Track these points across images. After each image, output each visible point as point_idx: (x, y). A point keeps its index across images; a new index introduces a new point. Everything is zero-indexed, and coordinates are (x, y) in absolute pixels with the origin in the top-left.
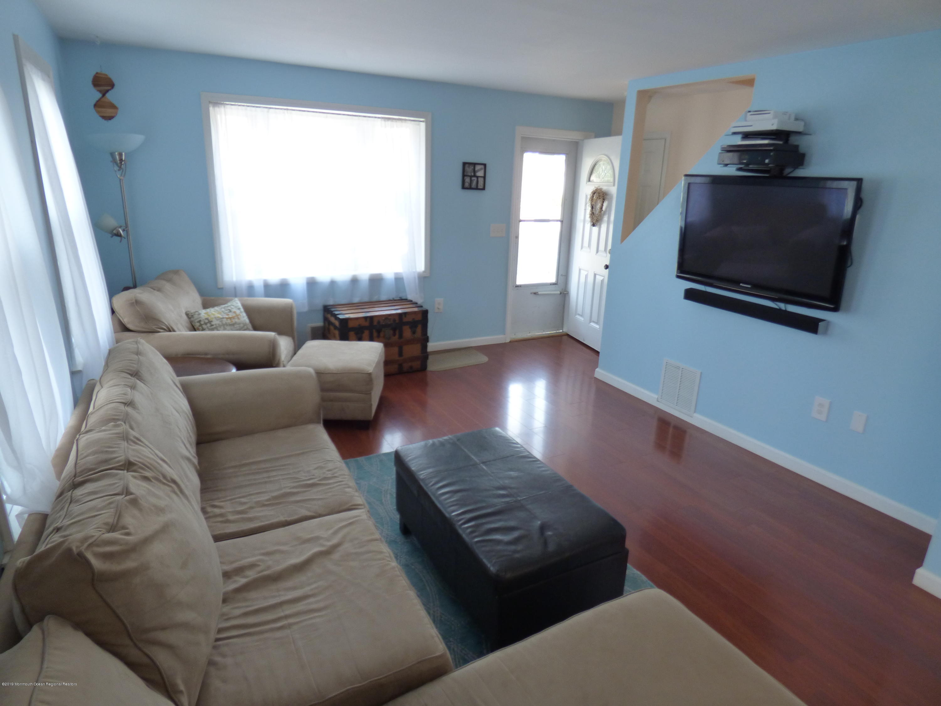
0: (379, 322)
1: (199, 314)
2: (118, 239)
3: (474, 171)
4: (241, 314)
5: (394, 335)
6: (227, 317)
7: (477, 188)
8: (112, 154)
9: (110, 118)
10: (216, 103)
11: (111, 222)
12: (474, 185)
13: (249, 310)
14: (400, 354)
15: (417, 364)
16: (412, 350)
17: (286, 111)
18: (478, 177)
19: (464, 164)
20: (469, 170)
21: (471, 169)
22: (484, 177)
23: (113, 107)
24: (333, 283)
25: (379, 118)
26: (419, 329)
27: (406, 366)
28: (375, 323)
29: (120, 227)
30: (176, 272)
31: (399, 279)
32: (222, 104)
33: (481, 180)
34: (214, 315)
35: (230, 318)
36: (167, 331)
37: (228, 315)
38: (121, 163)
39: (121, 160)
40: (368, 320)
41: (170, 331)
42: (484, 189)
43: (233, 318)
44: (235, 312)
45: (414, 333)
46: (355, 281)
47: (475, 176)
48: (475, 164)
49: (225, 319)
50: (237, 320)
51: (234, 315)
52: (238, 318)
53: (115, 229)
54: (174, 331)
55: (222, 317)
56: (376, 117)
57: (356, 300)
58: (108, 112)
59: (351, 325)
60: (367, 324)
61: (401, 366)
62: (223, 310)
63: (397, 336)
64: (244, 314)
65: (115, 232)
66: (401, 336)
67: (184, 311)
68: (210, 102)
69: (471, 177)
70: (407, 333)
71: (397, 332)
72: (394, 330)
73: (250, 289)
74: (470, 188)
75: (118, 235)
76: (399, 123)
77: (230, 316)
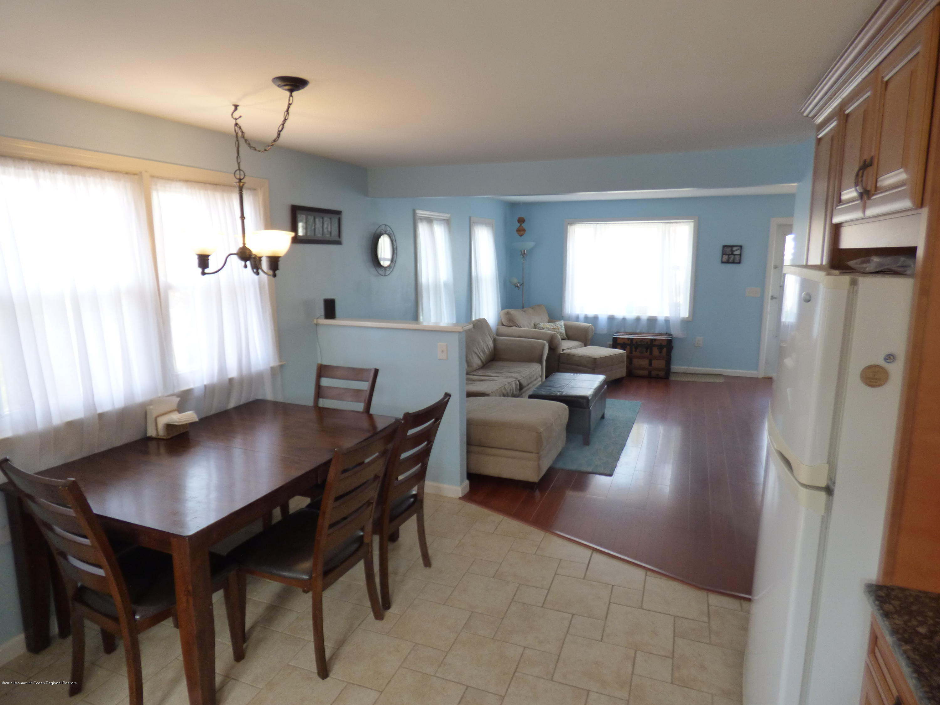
0: (636, 342)
1: (540, 325)
2: (517, 288)
3: (732, 251)
4: (561, 328)
5: (646, 352)
6: (553, 328)
7: (733, 262)
8: (521, 251)
9: (521, 236)
10: (571, 224)
11: (515, 281)
12: (731, 260)
13: (566, 327)
14: (650, 364)
15: (662, 374)
16: (659, 364)
17: (606, 224)
18: (735, 255)
19: (724, 246)
20: (728, 250)
21: (729, 250)
22: (740, 255)
23: (524, 230)
24: (624, 319)
25: (661, 223)
26: (664, 350)
27: (654, 373)
28: (634, 342)
29: (518, 283)
30: (539, 306)
31: (667, 321)
32: (574, 224)
33: (737, 258)
34: (546, 326)
35: (554, 329)
36: (517, 327)
37: (553, 327)
38: (524, 254)
39: (524, 253)
40: (630, 340)
41: (519, 327)
42: (739, 263)
43: (556, 329)
44: (558, 327)
45: (660, 352)
46: (638, 319)
47: (732, 254)
48: (732, 246)
49: (551, 329)
50: (557, 330)
51: (557, 327)
52: (558, 330)
53: (516, 284)
54: (521, 327)
55: (550, 327)
56: (659, 223)
57: (638, 331)
58: (522, 233)
59: (619, 341)
60: (629, 342)
61: (650, 372)
62: (552, 324)
63: (648, 353)
64: (564, 328)
65: (516, 285)
66: (651, 353)
67: (533, 322)
68: (568, 224)
69: (729, 255)
70: (656, 351)
71: (649, 350)
72: (647, 349)
73: (577, 318)
74: (728, 262)
75: (517, 287)
76: (674, 224)
77: (554, 328)
